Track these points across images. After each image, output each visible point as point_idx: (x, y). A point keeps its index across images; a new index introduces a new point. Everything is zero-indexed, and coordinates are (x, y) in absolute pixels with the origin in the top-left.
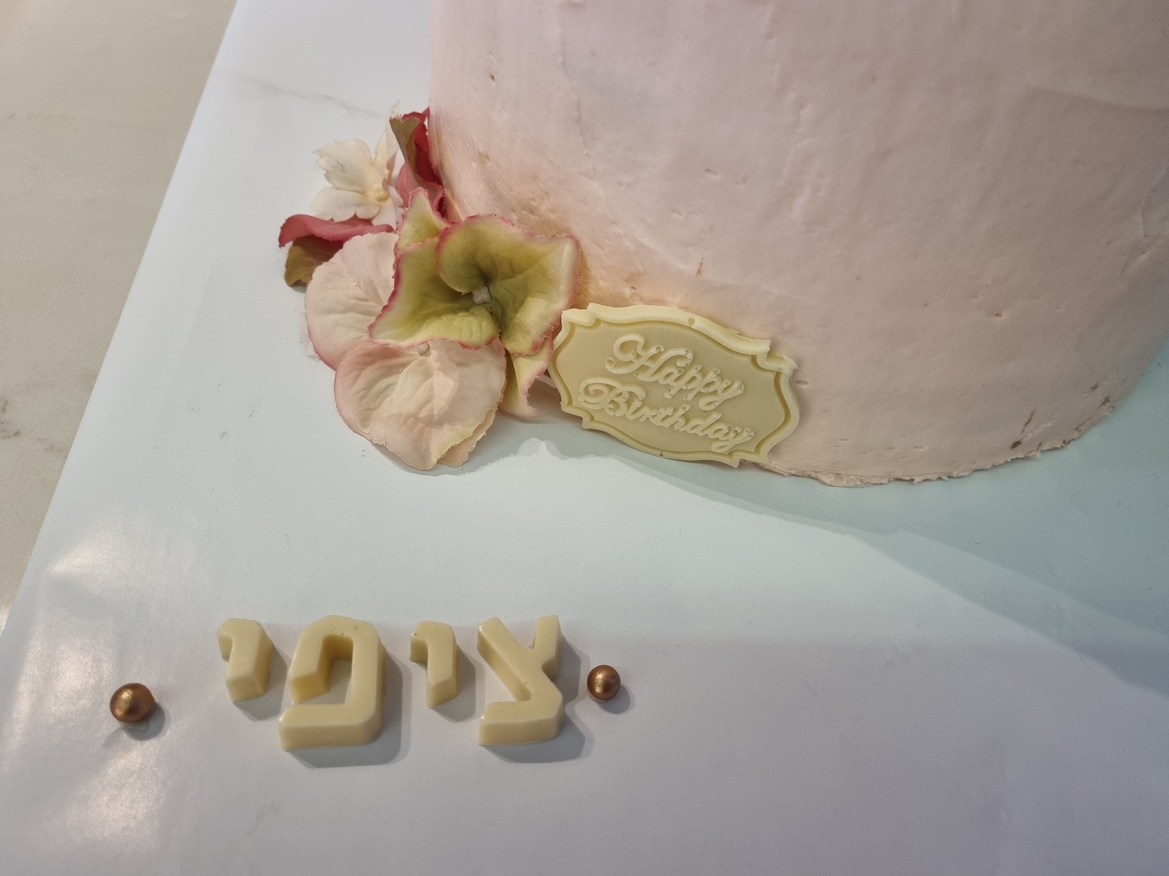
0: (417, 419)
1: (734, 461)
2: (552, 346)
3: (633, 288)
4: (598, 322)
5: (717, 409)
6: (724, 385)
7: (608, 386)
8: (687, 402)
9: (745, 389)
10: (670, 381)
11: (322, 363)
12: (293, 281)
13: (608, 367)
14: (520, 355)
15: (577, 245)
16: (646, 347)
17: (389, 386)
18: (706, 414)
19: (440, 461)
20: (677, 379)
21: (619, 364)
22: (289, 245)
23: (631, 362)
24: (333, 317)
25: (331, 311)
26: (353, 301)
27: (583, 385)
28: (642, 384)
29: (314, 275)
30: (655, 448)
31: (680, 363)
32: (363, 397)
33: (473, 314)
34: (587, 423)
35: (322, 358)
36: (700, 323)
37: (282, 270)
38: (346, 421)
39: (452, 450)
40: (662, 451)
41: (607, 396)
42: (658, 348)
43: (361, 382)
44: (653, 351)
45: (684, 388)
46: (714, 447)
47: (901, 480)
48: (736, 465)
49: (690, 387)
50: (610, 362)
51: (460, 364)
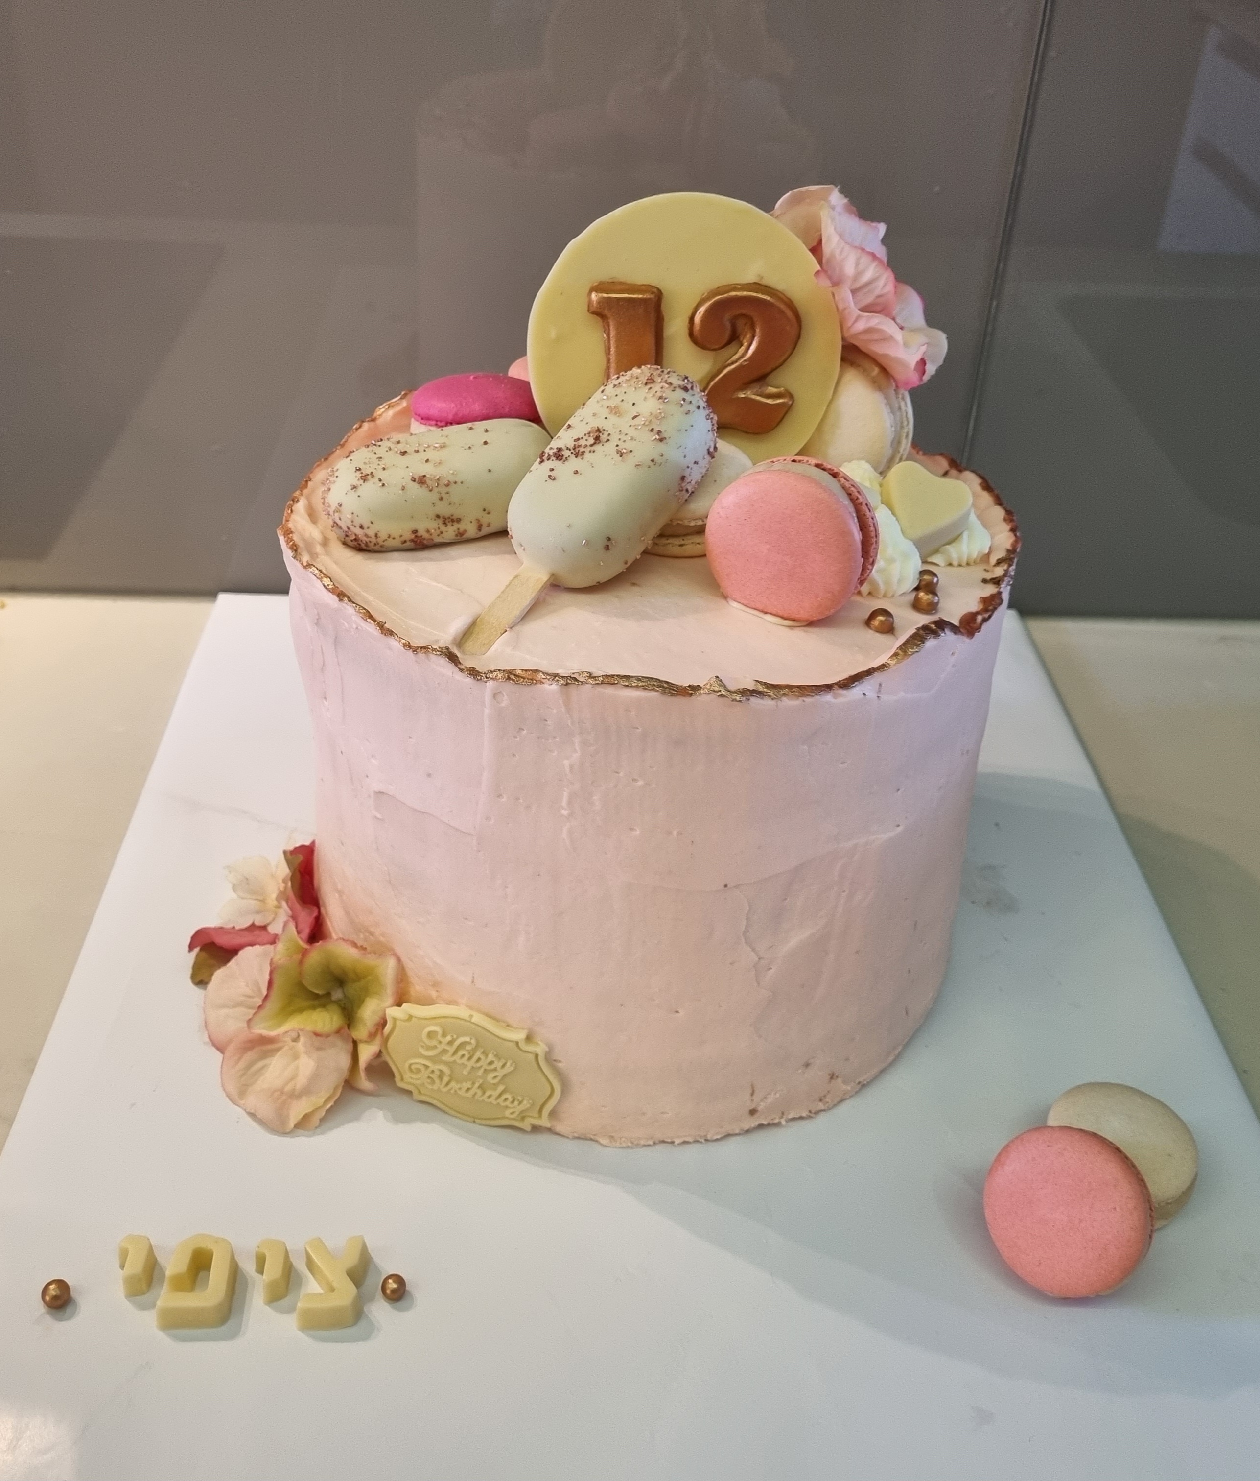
0: (282, 1093)
1: (526, 1125)
2: (382, 1033)
3: (437, 991)
4: (410, 1017)
5: (500, 1082)
6: (501, 1064)
7: (424, 1065)
8: (480, 1077)
9: (516, 1068)
10: (464, 1060)
11: (214, 1049)
12: (197, 980)
13: (421, 1050)
14: (361, 1041)
15: (399, 960)
16: (444, 1035)
17: (263, 1067)
18: (495, 1086)
19: (298, 1126)
20: (469, 1059)
21: (428, 1048)
22: (197, 950)
23: (435, 1047)
24: (226, 1011)
25: (224, 1006)
26: (243, 998)
27: (407, 1065)
28: (446, 1063)
29: (214, 978)
30: (469, 1116)
31: (468, 1047)
32: (243, 1075)
33: (327, 1010)
34: (417, 1097)
35: (214, 1045)
36: (477, 1018)
37: (189, 971)
38: (228, 1095)
39: (306, 1117)
40: (474, 1118)
41: (426, 1073)
42: (452, 1036)
43: (242, 1064)
44: (449, 1038)
45: (474, 1066)
46: (507, 1113)
47: (663, 1142)
48: (529, 1129)
49: (478, 1065)
50: (422, 1047)
51: (319, 1049)
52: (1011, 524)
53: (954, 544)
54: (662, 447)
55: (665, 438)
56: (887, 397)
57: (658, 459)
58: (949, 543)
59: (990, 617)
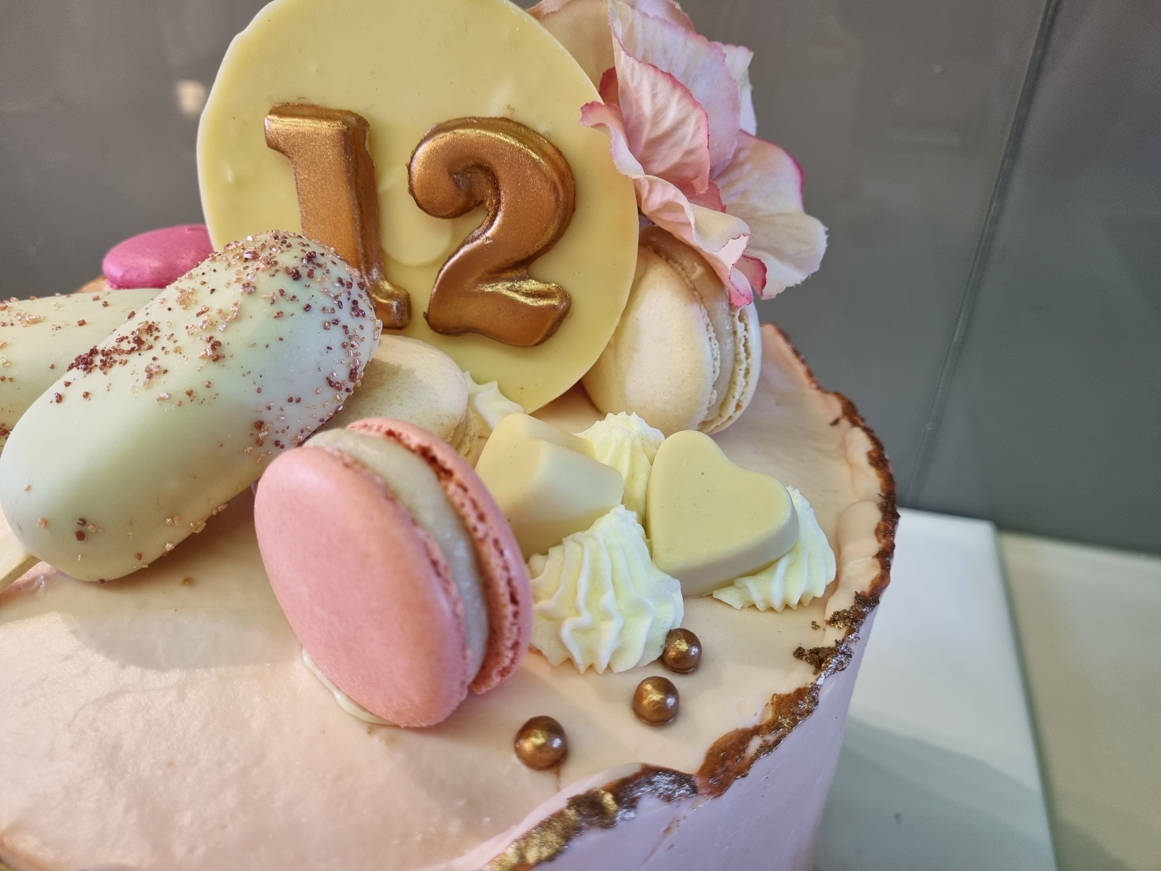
52: (884, 541)
53: (759, 578)
54: (213, 371)
55: (224, 357)
56: (710, 314)
57: (201, 391)
58: (753, 573)
59: (777, 742)
